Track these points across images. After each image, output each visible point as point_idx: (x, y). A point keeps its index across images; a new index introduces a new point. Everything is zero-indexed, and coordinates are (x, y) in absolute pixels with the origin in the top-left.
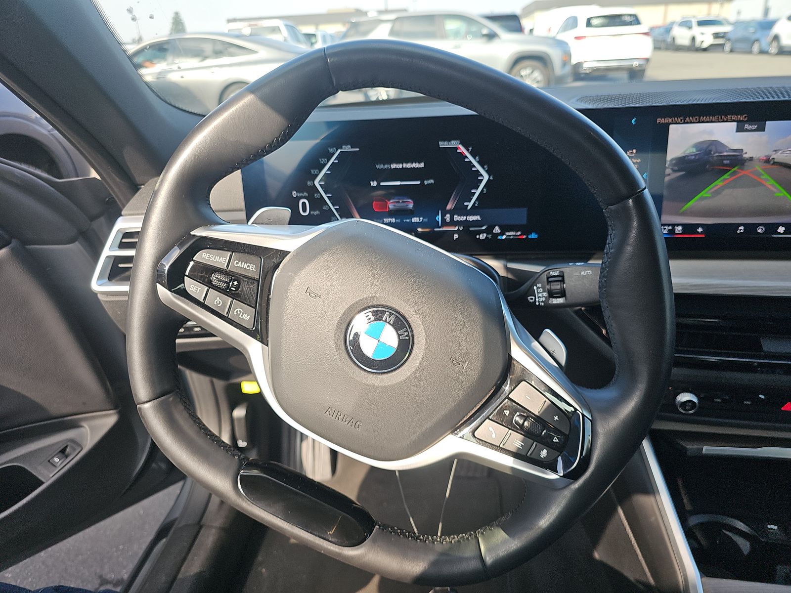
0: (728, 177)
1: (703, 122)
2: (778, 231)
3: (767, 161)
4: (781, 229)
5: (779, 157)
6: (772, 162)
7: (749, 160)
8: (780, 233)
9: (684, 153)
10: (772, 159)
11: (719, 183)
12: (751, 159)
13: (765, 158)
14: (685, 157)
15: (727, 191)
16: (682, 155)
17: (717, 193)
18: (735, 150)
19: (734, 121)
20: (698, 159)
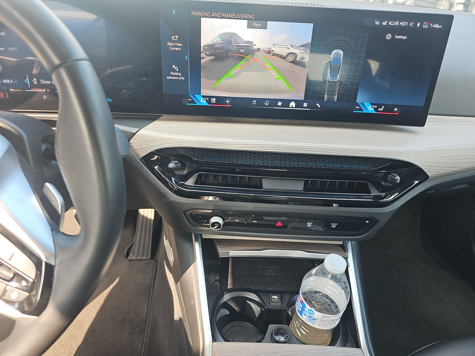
0: (244, 63)
1: (224, 18)
2: (278, 104)
3: (269, 52)
4: (280, 104)
5: (277, 50)
6: (272, 54)
7: (257, 51)
8: (279, 106)
9: (213, 41)
10: (272, 51)
11: (238, 67)
12: (259, 50)
13: (267, 50)
14: (214, 44)
15: (244, 74)
16: (212, 43)
17: (237, 74)
18: (248, 42)
19: (245, 19)
20: (223, 47)
